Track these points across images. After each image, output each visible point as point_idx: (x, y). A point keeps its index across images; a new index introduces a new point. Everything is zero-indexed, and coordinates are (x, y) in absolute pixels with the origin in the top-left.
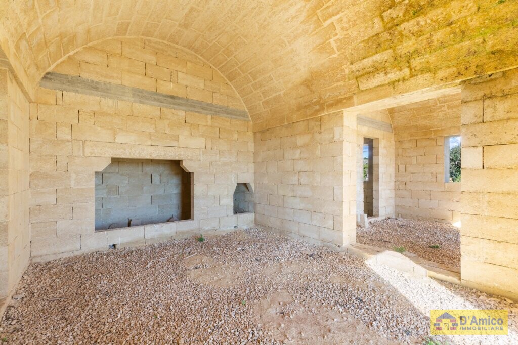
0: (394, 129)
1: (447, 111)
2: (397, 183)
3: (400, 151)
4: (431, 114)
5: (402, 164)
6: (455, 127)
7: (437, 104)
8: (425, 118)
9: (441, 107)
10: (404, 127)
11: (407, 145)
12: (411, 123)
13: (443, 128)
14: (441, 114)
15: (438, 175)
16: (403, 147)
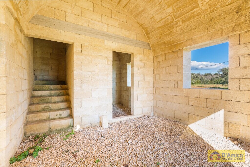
0: (152, 47)
1: (183, 25)
2: (155, 89)
3: (156, 63)
4: (172, 30)
5: (157, 74)
6: (190, 39)
7: (173, 20)
8: (169, 34)
9: (177, 22)
10: (157, 44)
11: (160, 59)
12: (161, 40)
13: (181, 42)
14: (178, 29)
15: (179, 82)
16: (158, 61)
